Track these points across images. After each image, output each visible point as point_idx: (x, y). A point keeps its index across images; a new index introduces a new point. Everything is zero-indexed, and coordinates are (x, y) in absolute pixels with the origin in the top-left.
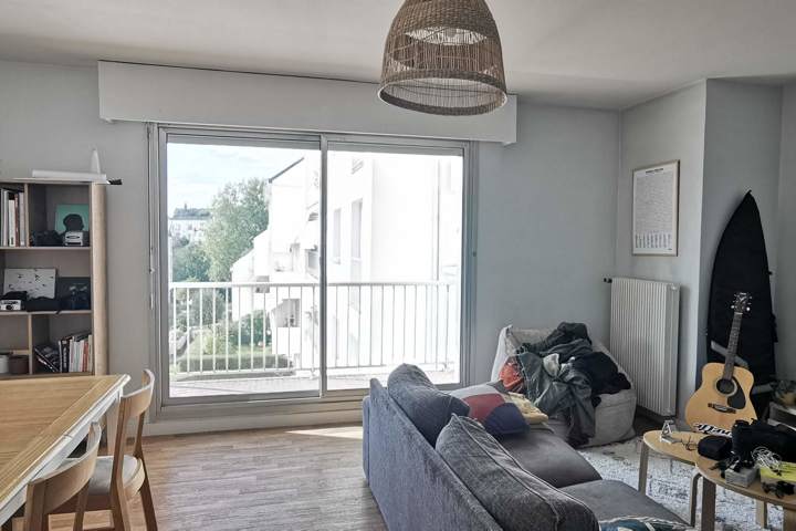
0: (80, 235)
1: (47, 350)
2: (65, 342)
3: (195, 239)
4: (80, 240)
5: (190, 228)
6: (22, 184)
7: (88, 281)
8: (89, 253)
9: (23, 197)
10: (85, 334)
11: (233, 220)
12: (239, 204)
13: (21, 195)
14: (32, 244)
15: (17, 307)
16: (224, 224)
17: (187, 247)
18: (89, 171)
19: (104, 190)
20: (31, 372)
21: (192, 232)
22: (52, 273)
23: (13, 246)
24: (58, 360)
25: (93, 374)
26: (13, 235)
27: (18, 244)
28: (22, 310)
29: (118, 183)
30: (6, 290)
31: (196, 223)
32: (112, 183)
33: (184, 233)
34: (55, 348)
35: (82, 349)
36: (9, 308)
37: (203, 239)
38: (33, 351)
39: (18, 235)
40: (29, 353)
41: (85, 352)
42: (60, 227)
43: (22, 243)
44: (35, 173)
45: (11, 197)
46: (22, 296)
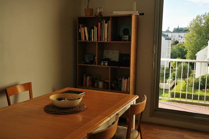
0: (127, 37)
1: (115, 81)
2: (120, 79)
3: (181, 41)
4: (127, 39)
5: (179, 36)
6: (109, 17)
7: (129, 56)
8: (130, 44)
9: (110, 22)
10: (128, 76)
11: (199, 33)
12: (203, 25)
13: (109, 21)
14: (112, 40)
15: (106, 64)
16: (195, 34)
17: (177, 45)
18: (132, 10)
19: (137, 18)
20: (109, 89)
21: (180, 38)
22: (118, 52)
23: (106, 41)
24: (118, 85)
25: (129, 93)
26: (106, 37)
27: (107, 40)
28: (108, 65)
29: (143, 14)
30: (104, 58)
31: (182, 34)
32: (140, 14)
33: (177, 39)
34: (117, 81)
35: (126, 82)
36: (104, 64)
37: (185, 41)
38: (110, 81)
39: (108, 37)
40: (109, 81)
41: (127, 84)
42: (121, 34)
43: (109, 40)
44: (114, 12)
45: (106, 22)
46: (108, 60)
